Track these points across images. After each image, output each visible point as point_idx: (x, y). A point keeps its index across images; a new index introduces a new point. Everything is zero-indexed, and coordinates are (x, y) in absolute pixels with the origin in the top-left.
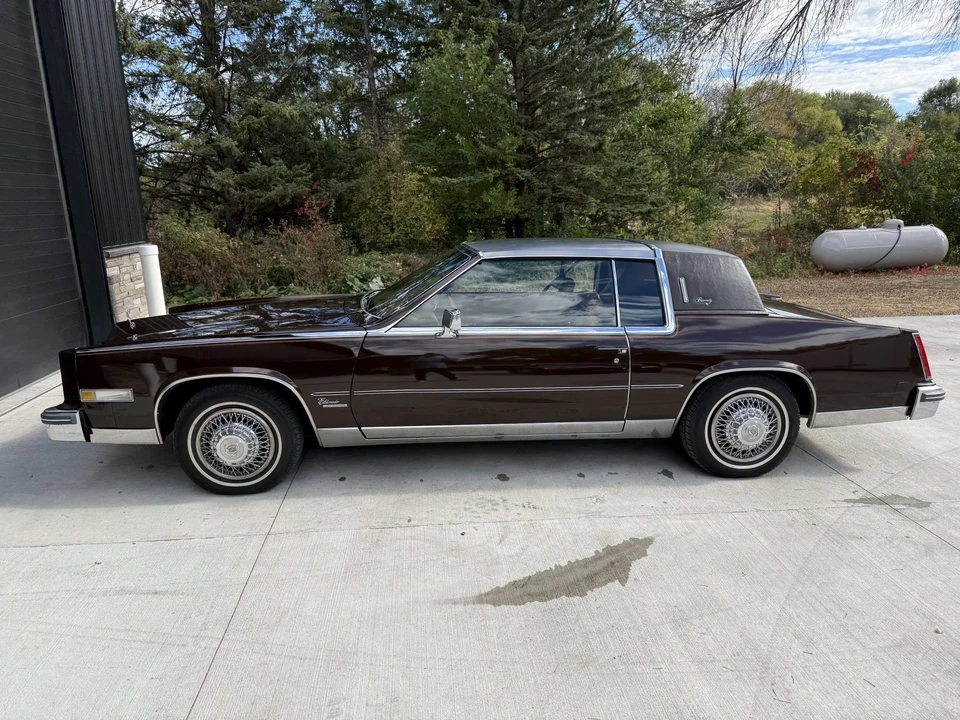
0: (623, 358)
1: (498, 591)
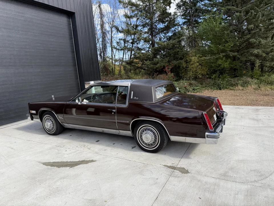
0: (115, 113)
1: (49, 163)
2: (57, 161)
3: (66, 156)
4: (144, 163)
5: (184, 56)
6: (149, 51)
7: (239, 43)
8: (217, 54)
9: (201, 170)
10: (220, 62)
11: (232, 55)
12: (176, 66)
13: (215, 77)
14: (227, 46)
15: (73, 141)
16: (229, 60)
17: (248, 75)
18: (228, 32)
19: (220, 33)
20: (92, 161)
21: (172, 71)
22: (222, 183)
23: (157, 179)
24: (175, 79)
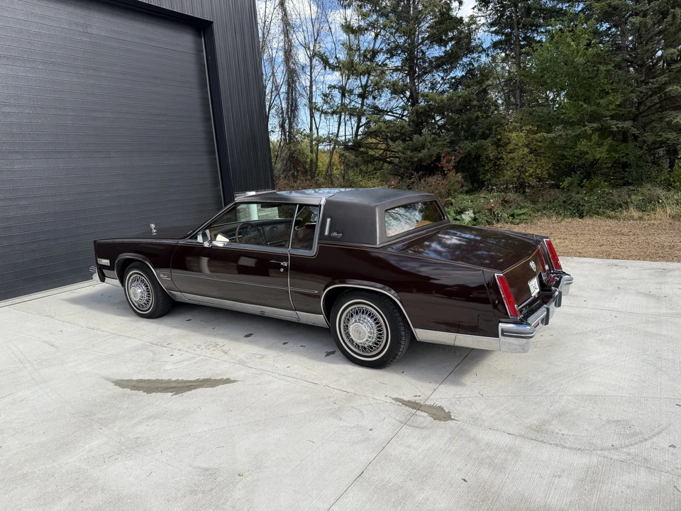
0: (286, 268)
1: (128, 381)
2: (147, 377)
3: (168, 367)
4: (349, 390)
5: (490, 129)
6: (403, 116)
7: (639, 96)
8: (578, 125)
9: (483, 413)
10: (583, 145)
11: (617, 127)
12: (469, 154)
13: (571, 184)
14: (604, 105)
15: (193, 333)
16: (609, 140)
17: (658, 180)
18: (610, 67)
19: (588, 71)
20: (228, 381)
21: (457, 169)
22: (527, 448)
23: (371, 430)
24: (465, 188)
